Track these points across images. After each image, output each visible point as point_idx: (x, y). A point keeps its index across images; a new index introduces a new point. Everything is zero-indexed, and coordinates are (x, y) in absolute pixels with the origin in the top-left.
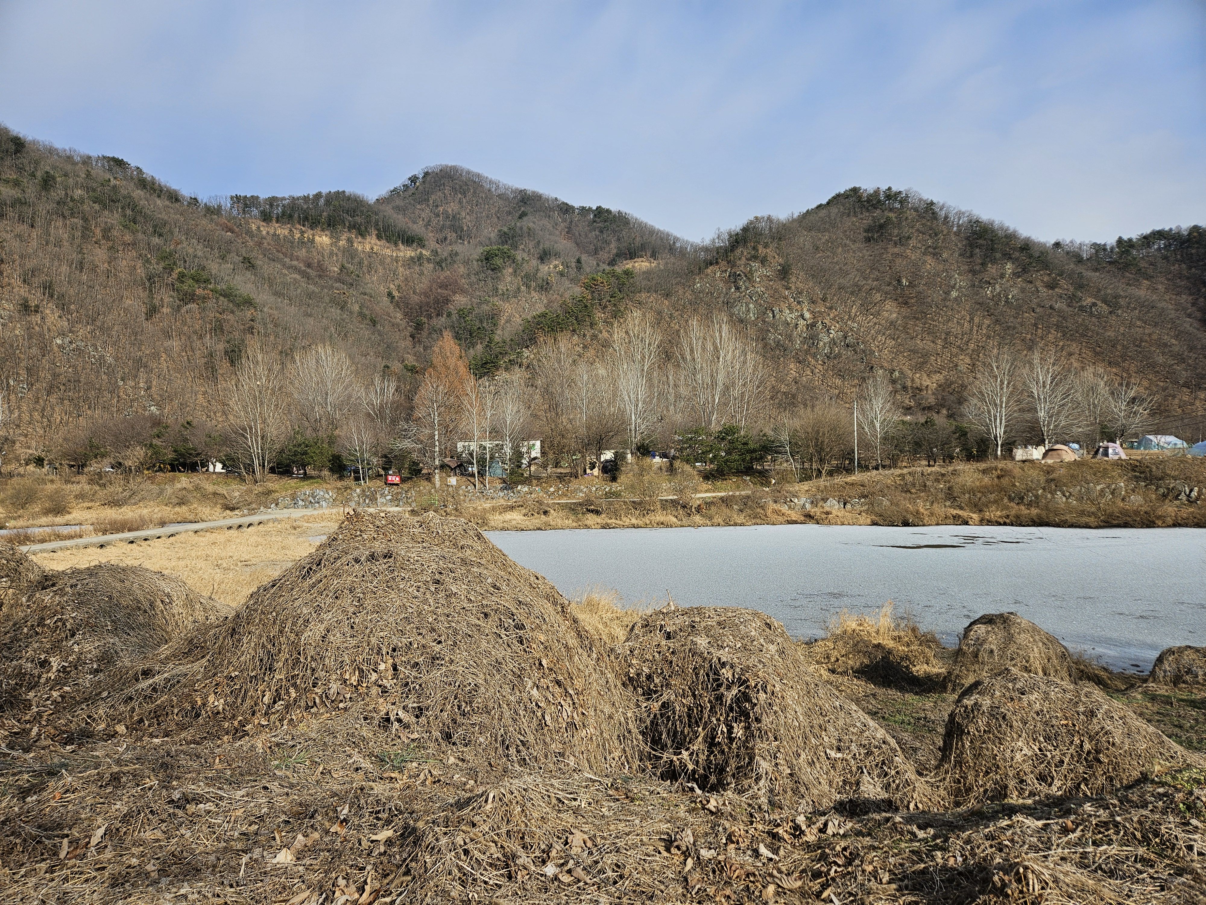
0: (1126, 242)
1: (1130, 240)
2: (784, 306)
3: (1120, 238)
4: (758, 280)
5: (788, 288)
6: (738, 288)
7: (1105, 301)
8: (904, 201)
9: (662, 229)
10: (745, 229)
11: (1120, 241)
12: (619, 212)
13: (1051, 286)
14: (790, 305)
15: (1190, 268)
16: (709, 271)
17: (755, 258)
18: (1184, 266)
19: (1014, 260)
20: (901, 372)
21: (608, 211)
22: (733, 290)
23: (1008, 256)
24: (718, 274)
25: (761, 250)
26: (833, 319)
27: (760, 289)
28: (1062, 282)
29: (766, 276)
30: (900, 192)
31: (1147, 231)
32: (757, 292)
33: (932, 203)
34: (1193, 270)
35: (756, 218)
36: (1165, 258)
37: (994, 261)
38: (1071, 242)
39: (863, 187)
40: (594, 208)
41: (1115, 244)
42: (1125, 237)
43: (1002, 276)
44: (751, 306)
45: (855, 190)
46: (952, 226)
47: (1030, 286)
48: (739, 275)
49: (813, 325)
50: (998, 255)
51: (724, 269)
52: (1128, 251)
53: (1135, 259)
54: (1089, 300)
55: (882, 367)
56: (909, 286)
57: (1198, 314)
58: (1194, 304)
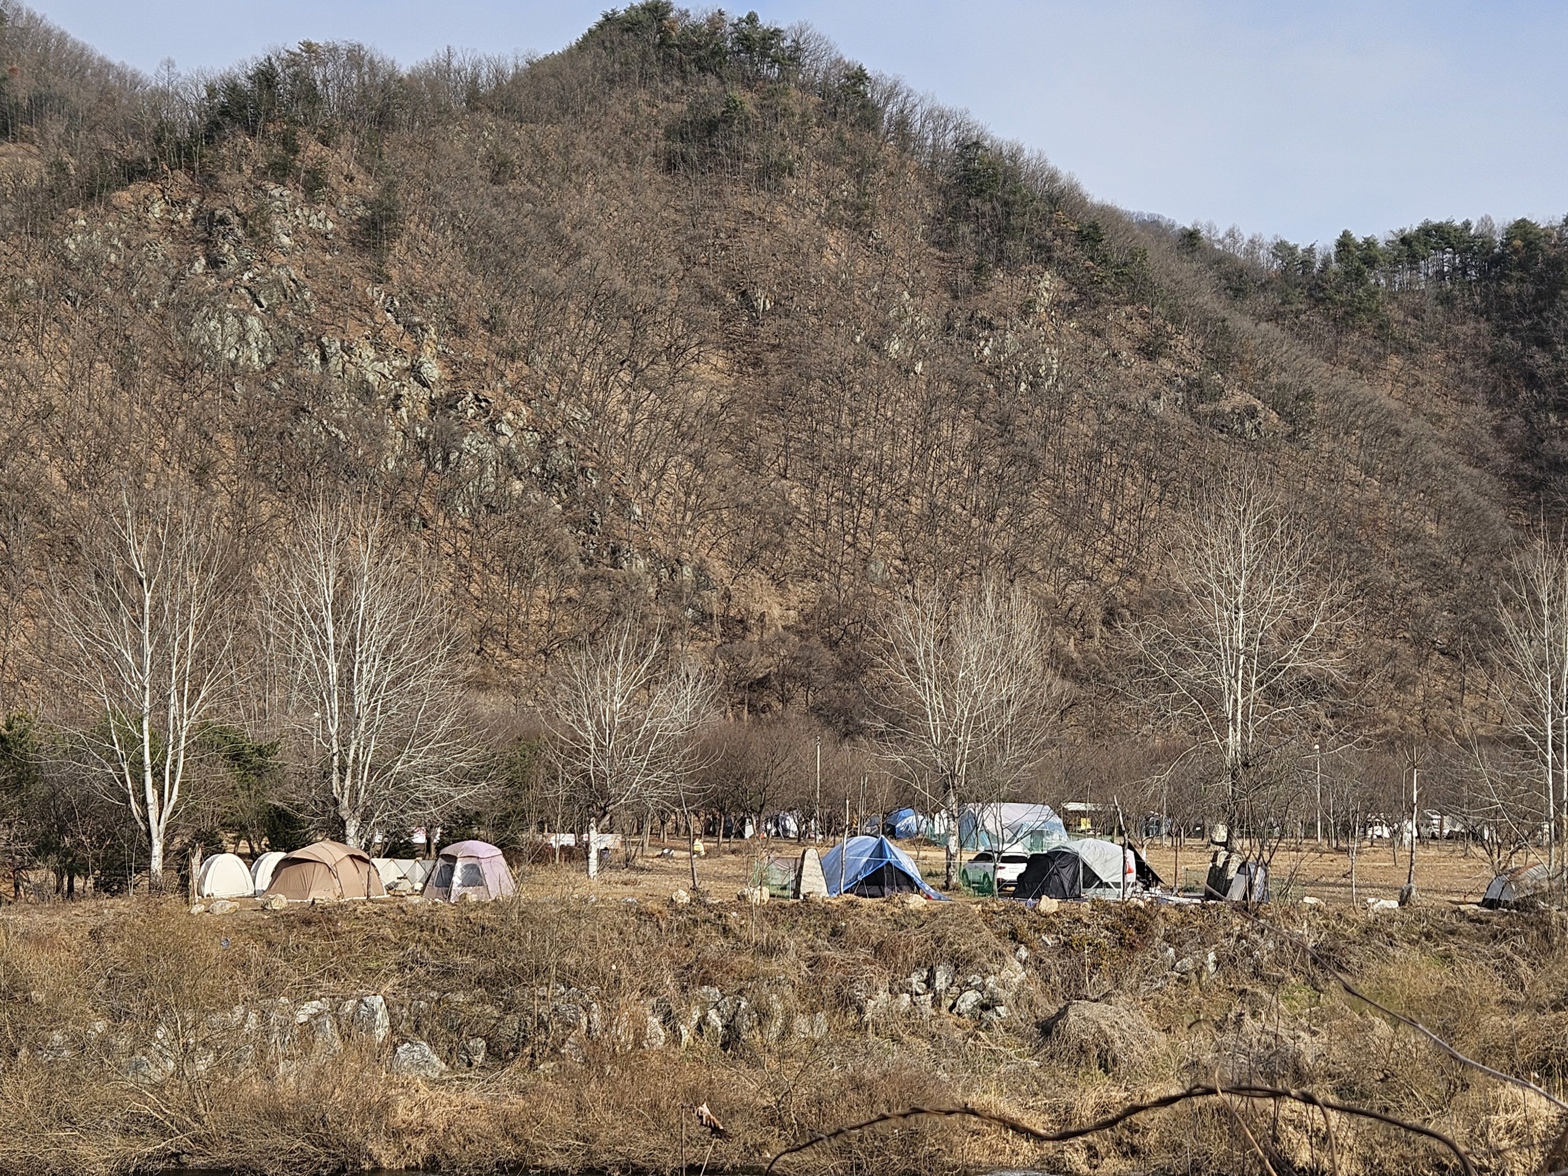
0: (1358, 247)
1: (1370, 243)
3: (1346, 235)
4: (286, 240)
5: (380, 278)
6: (214, 263)
7: (1278, 406)
8: (788, 59)
10: (265, 77)
11: (1345, 243)
13: (1151, 350)
15: (1500, 331)
16: (122, 197)
17: (284, 171)
18: (1484, 326)
19: (1064, 267)
22: (200, 266)
23: (1046, 255)
24: (157, 210)
25: (312, 149)
26: (514, 389)
27: (288, 272)
29: (313, 233)
30: (776, 33)
31: (1412, 224)
32: (278, 281)
33: (859, 77)
34: (1507, 338)
35: (309, 47)
36: (1446, 300)
41: (1333, 250)
42: (1359, 237)
43: (1026, 310)
44: (253, 322)
45: (656, 12)
48: (223, 221)
49: (447, 404)
50: (1018, 248)
51: (178, 195)
52: (1359, 273)
53: (1372, 295)
54: (1239, 399)
55: (646, 551)
56: (772, 312)
57: (1504, 460)
58: (1498, 432)
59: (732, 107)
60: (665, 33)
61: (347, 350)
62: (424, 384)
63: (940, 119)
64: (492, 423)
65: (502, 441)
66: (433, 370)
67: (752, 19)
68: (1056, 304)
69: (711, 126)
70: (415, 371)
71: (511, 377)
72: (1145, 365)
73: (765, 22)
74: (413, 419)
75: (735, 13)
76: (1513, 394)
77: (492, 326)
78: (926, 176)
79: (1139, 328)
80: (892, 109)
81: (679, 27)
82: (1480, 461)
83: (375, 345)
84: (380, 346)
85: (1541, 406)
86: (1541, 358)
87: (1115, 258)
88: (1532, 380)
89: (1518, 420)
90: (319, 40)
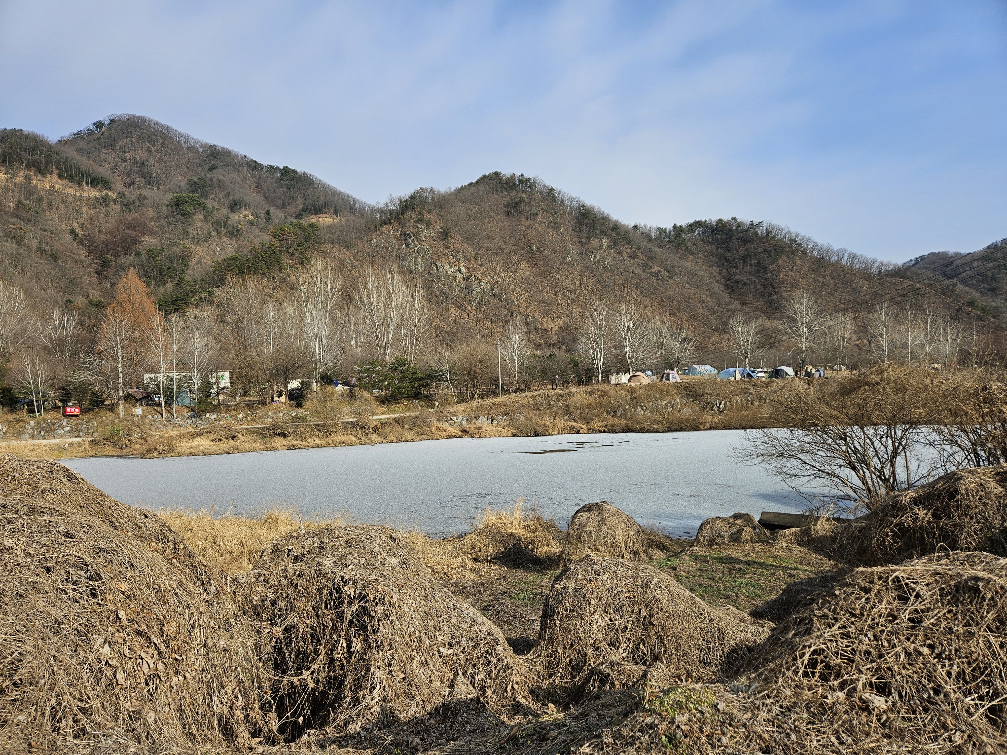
0: (678, 227)
1: (681, 226)
2: (445, 262)
3: (675, 224)
4: (424, 239)
5: (448, 248)
6: (408, 245)
7: (666, 270)
8: (533, 186)
9: (343, 191)
10: (413, 197)
11: (675, 227)
12: (304, 173)
13: (633, 257)
14: (449, 261)
15: (718, 248)
16: (383, 229)
17: (421, 221)
18: (714, 247)
19: (609, 236)
20: (533, 317)
21: (294, 171)
22: (404, 246)
23: (604, 233)
24: (391, 232)
25: (427, 215)
26: (483, 274)
27: (426, 247)
28: (639, 254)
29: (430, 236)
30: (529, 179)
31: (691, 221)
32: (423, 249)
33: (552, 189)
34: (720, 250)
35: (422, 189)
36: (703, 240)
37: (595, 236)
38: (644, 226)
39: (503, 172)
40: (281, 167)
41: (672, 228)
42: (678, 225)
43: (601, 248)
44: (419, 260)
45: (497, 174)
46: (567, 207)
47: (619, 256)
48: (409, 234)
49: (467, 278)
50: (597, 232)
51: (396, 228)
52: (680, 234)
53: (684, 240)
54: (656, 269)
55: (519, 313)
56: (537, 251)
57: (723, 281)
58: (720, 274)
59: (522, 199)
60: (500, 180)
61: (442, 266)
62: (462, 274)
63: (571, 199)
64: (479, 283)
65: (482, 287)
66: (463, 270)
67: (522, 175)
68: (608, 246)
69: (517, 204)
70: (459, 270)
71: (482, 271)
72: (632, 261)
73: (526, 176)
74: (460, 282)
75: (518, 174)
76: (723, 264)
77: (476, 258)
78: (570, 214)
79: (629, 251)
80: (560, 197)
81: (503, 178)
82: (717, 282)
84: (450, 264)
85: (731, 267)
86: (728, 254)
87: (622, 233)
88: (727, 261)
89: (725, 271)
90: (424, 187)
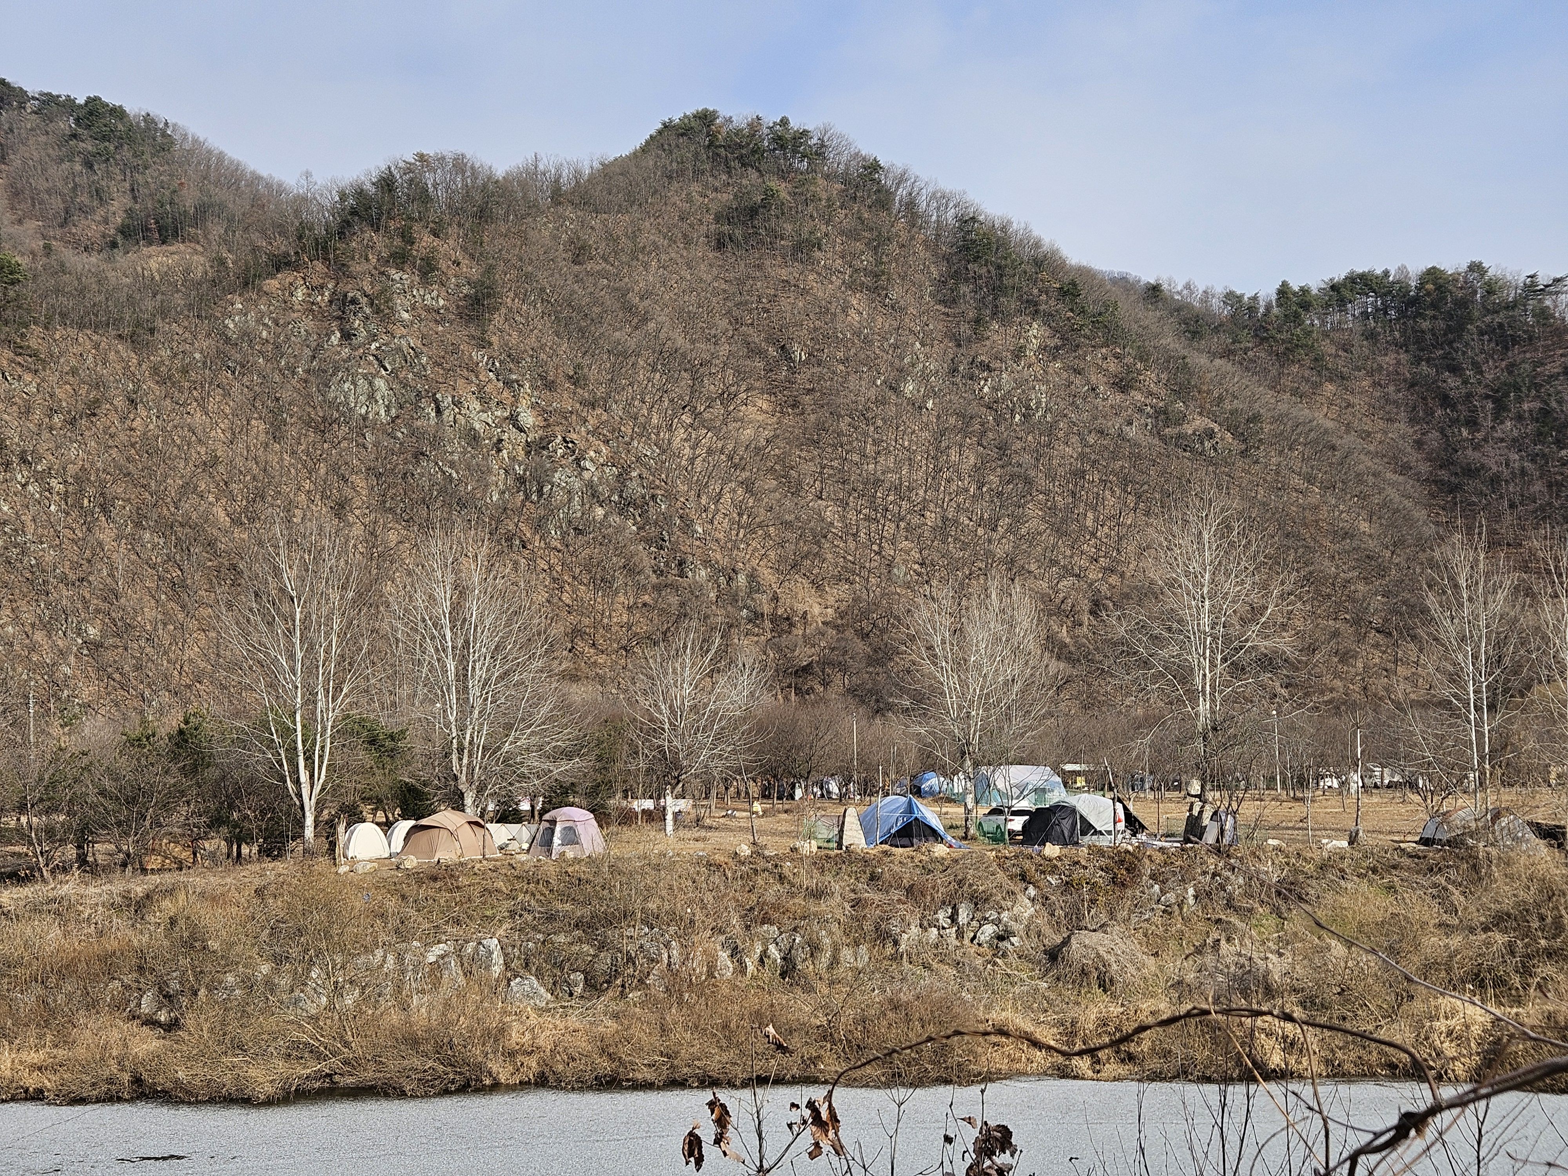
0: (1295, 294)
1: (1305, 291)
2: (465, 391)
3: (1284, 284)
4: (406, 316)
5: (483, 343)
6: (347, 336)
7: (1232, 428)
8: (819, 153)
10: (386, 183)
11: (1283, 291)
13: (1123, 385)
14: (481, 389)
15: (1418, 360)
16: (272, 284)
17: (400, 259)
18: (1403, 357)
19: (1048, 318)
22: (335, 339)
23: (1032, 308)
24: (300, 294)
25: (425, 240)
26: (595, 432)
27: (410, 341)
28: (1150, 377)
29: (428, 309)
31: (1339, 274)
32: (399, 349)
33: (874, 167)
34: (1424, 367)
35: (421, 157)
36: (1371, 336)
37: (1005, 320)
41: (1274, 297)
42: (1295, 286)
43: (1018, 354)
44: (380, 383)
45: (706, 118)
47: (1078, 381)
48: (354, 301)
49: (540, 446)
50: (1009, 303)
51: (316, 281)
52: (1297, 315)
53: (1308, 333)
54: (1198, 423)
55: (707, 563)
56: (807, 362)
57: (1424, 468)
58: (1419, 444)
59: (770, 195)
60: (712, 136)
61: (457, 403)
62: (521, 430)
63: (942, 199)
64: (578, 461)
65: (586, 475)
66: (528, 418)
67: (784, 122)
68: (1043, 348)
69: (753, 212)
70: (513, 419)
71: (592, 422)
72: (1119, 397)
73: (795, 124)
74: (513, 459)
75: (771, 118)
76: (1430, 413)
77: (576, 380)
78: (931, 246)
79: (1113, 366)
80: (902, 192)
81: (724, 131)
82: (1405, 469)
83: (480, 399)
84: (484, 400)
85: (1454, 422)
86: (1452, 381)
87: (1091, 309)
88: (1445, 400)
89: (1435, 434)
90: (430, 151)
